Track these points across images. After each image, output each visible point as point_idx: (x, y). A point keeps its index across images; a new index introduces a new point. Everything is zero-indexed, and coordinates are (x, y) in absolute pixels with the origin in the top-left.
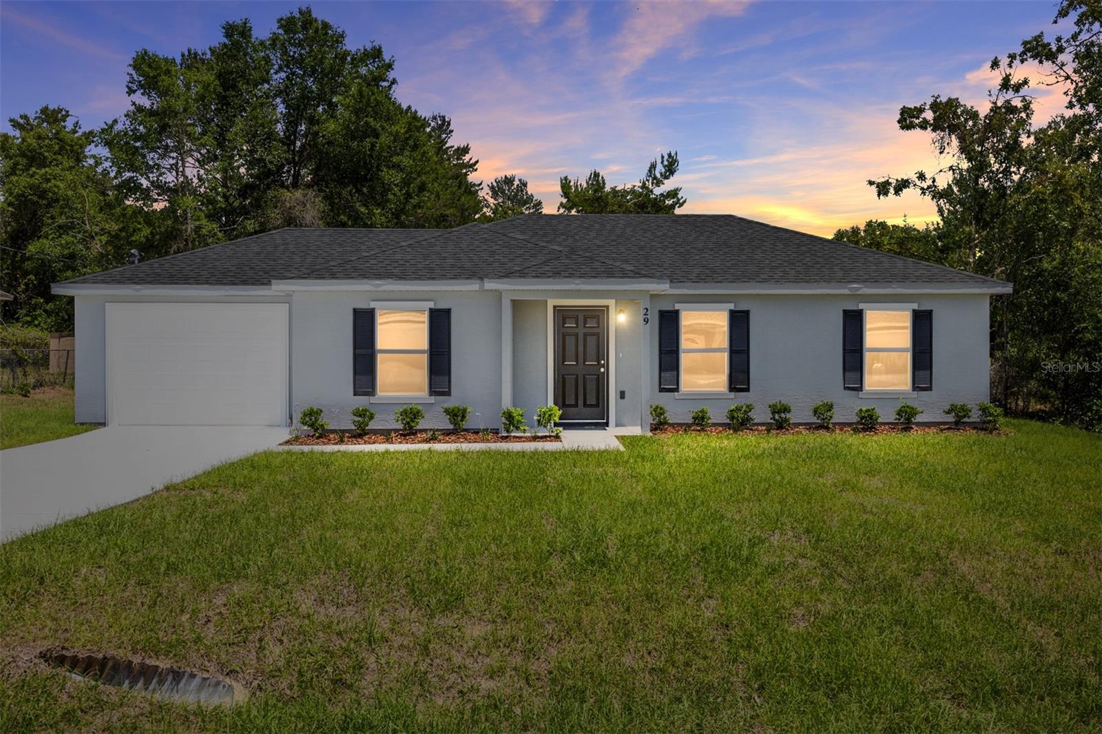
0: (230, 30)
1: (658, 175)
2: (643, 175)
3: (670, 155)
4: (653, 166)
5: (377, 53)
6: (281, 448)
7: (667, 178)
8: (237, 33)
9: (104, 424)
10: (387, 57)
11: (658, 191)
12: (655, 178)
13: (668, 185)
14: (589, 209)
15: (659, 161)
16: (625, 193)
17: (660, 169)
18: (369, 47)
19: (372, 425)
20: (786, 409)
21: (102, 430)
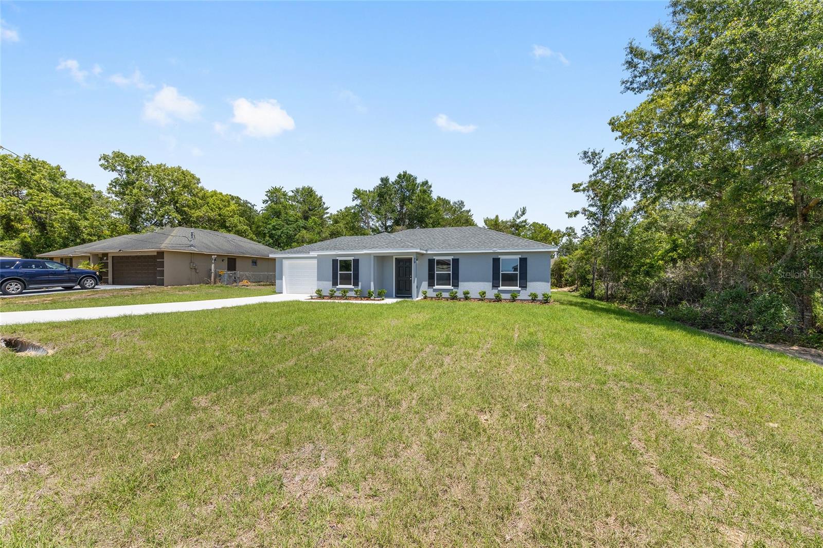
0: (382, 180)
1: (519, 215)
2: (513, 215)
3: (524, 208)
4: (517, 212)
5: (427, 182)
6: (305, 301)
7: (522, 216)
8: (385, 181)
9: (282, 293)
10: (430, 184)
11: (518, 221)
12: (518, 216)
13: (522, 219)
14: (493, 228)
15: (520, 211)
16: (507, 222)
17: (520, 213)
18: (424, 180)
19: (335, 294)
20: (468, 293)
21: (281, 294)
